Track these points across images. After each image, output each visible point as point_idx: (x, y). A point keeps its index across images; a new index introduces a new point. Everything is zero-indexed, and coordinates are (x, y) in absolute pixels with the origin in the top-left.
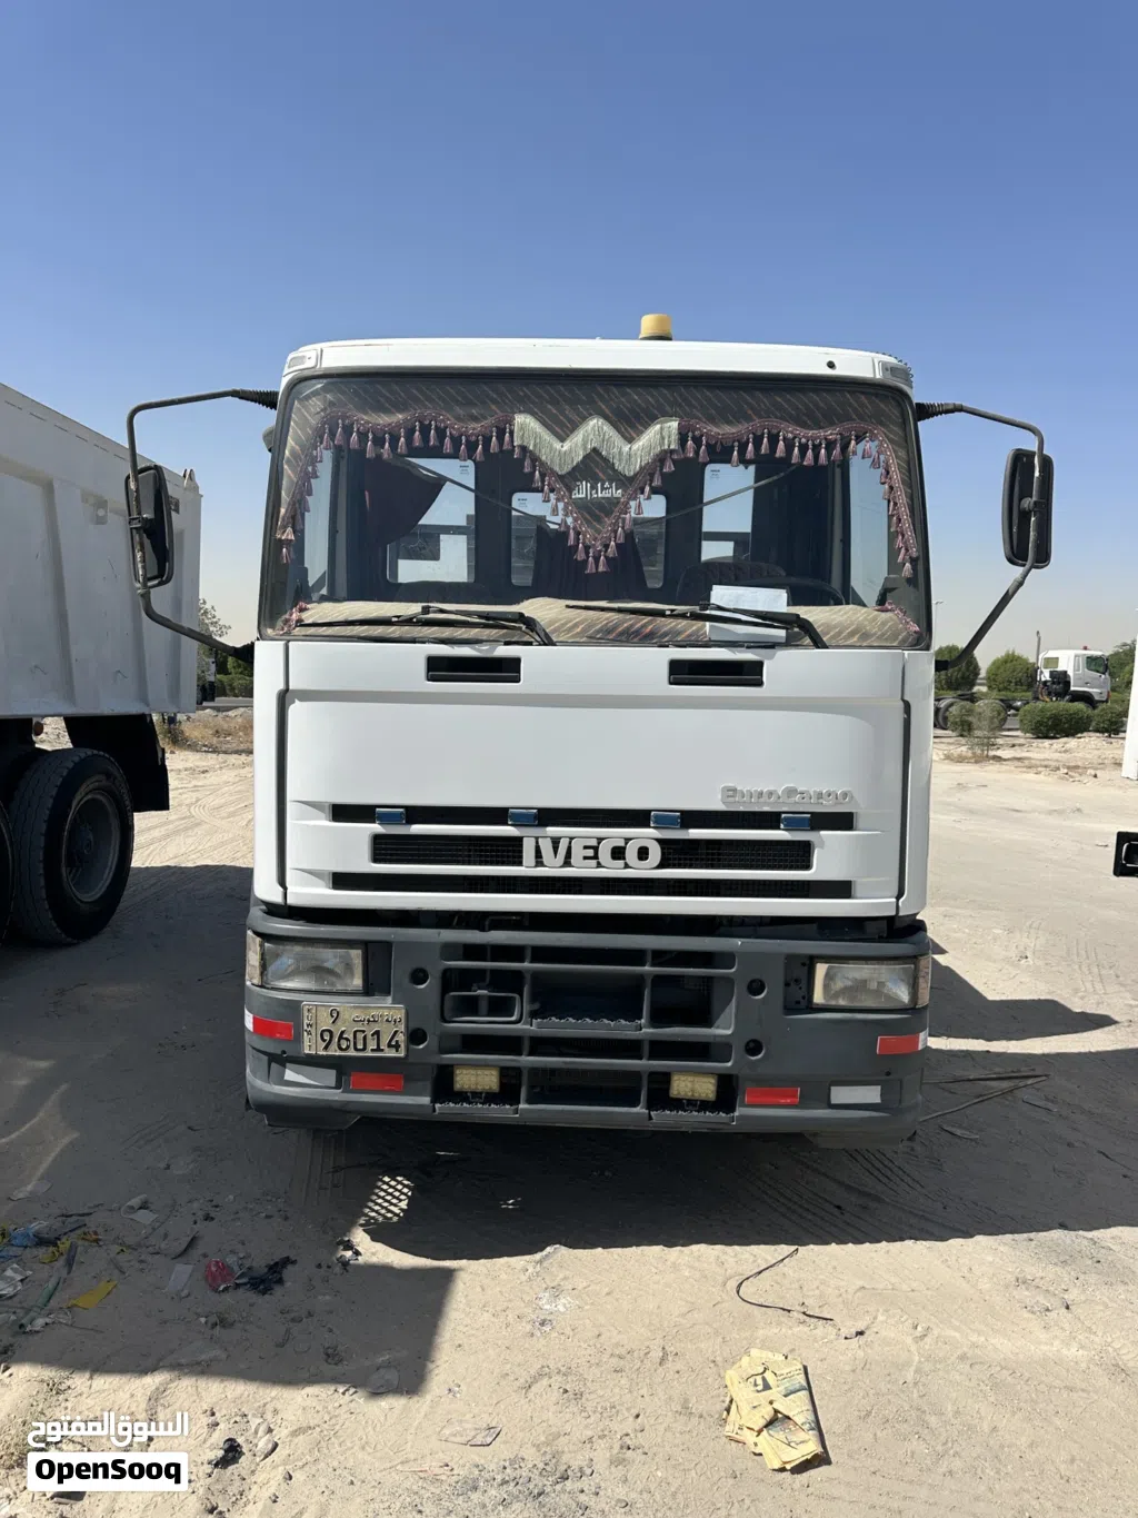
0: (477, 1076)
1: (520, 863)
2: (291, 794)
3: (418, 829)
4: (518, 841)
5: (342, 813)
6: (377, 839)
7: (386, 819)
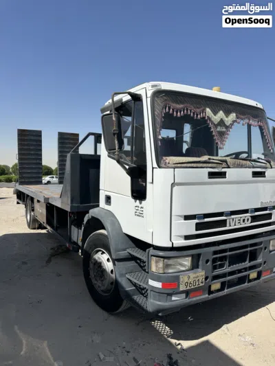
0: (216, 286)
1: (226, 226)
2: (173, 214)
3: (206, 220)
4: (226, 220)
5: (187, 218)
6: (197, 224)
7: (199, 218)
